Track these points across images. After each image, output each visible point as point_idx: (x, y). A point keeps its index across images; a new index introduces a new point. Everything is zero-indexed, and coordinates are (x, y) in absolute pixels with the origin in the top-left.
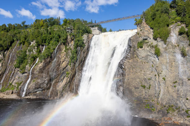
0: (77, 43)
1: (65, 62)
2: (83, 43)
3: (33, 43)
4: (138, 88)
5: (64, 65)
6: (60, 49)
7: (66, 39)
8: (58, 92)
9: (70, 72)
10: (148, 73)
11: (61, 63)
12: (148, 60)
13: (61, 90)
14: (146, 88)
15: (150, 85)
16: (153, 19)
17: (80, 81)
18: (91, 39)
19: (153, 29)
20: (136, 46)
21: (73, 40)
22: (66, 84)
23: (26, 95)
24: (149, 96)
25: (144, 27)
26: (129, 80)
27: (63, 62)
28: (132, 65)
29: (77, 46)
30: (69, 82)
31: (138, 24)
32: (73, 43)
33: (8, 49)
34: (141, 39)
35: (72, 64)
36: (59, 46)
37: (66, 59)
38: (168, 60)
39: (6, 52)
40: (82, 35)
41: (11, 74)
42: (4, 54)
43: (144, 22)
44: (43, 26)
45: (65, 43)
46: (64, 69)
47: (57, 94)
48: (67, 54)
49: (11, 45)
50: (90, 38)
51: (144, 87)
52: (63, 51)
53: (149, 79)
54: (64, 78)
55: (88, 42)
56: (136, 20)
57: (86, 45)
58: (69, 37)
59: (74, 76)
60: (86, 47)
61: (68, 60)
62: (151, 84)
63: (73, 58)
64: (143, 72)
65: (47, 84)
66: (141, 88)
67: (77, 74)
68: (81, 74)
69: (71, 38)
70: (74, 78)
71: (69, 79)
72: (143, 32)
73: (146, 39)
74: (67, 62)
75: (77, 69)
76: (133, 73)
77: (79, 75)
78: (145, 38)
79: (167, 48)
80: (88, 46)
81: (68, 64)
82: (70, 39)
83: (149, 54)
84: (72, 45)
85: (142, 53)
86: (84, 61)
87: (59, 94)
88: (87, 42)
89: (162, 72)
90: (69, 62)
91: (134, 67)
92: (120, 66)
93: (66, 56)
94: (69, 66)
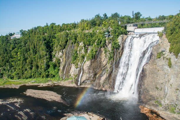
0: (113, 46)
1: (105, 61)
2: (118, 45)
3: (81, 44)
5: (104, 63)
6: (100, 51)
8: (101, 84)
9: (109, 70)
11: (102, 62)
12: (164, 68)
13: (103, 82)
14: (159, 89)
15: (162, 88)
17: (116, 76)
19: (170, 43)
20: (156, 55)
22: (106, 78)
23: (80, 85)
24: (160, 95)
26: (148, 82)
28: (152, 71)
29: (113, 48)
30: (108, 77)
32: (110, 45)
33: (64, 48)
35: (110, 63)
36: (100, 49)
38: (176, 72)
39: (64, 50)
40: (117, 38)
41: (69, 68)
42: (63, 52)
45: (105, 45)
46: (104, 67)
47: (100, 85)
48: (106, 55)
49: (66, 45)
50: (124, 40)
52: (103, 53)
53: (162, 84)
54: (104, 74)
55: (123, 43)
57: (121, 46)
58: (107, 41)
59: (112, 72)
62: (163, 87)
63: (111, 57)
64: (158, 78)
65: (93, 78)
66: (155, 89)
68: (118, 71)
69: (109, 42)
70: (112, 74)
71: (108, 75)
72: (163, 44)
75: (114, 67)
76: (151, 77)
77: (115, 71)
78: (163, 50)
79: (177, 62)
80: (122, 47)
81: (107, 63)
82: (108, 43)
84: (110, 47)
89: (171, 79)
90: (108, 61)
91: (153, 73)
93: (106, 57)
94: (108, 64)
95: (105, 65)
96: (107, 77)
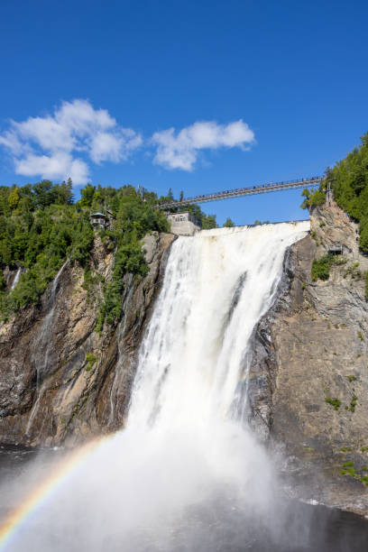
0: (122, 260)
1: (84, 320)
2: (142, 261)
4: (317, 408)
5: (79, 329)
6: (67, 281)
7: (90, 247)
8: (59, 421)
9: (100, 355)
10: (347, 357)
11: (71, 324)
12: (347, 316)
13: (69, 413)
14: (342, 408)
15: (355, 399)
16: (358, 192)
17: (129, 383)
18: (168, 251)
19: (357, 221)
20: (308, 272)
21: (110, 251)
22: (85, 394)
24: (353, 434)
25: (331, 216)
26: (286, 380)
27: (78, 320)
28: (297, 333)
29: (123, 271)
30: (95, 387)
31: (313, 205)
32: (110, 259)
34: (322, 252)
35: (105, 327)
36: (65, 269)
37: (87, 313)
40: (140, 237)
43: (329, 199)
44: (16, 206)
45: (86, 259)
46: (78, 344)
47: (55, 426)
48: (90, 297)
50: (166, 247)
51: (336, 404)
52: (78, 286)
53: (352, 379)
54: (78, 374)
55: (160, 257)
56: (306, 193)
57: (153, 267)
58: (98, 242)
59: (111, 366)
60: (152, 274)
61: (93, 313)
62: (358, 394)
63: (108, 309)
64: (331, 356)
65: (22, 394)
66: (325, 406)
67: (120, 362)
68: (136, 360)
69: (106, 246)
70: (112, 374)
71: (93, 378)
72: (329, 232)
73: (338, 253)
74: (90, 323)
75: (121, 344)
76: (299, 357)
77: (126, 363)
78: (334, 248)
80: (159, 271)
81: (93, 327)
82: (102, 249)
83: (348, 297)
84: (107, 266)
85: (328, 293)
86: (146, 318)
87: (59, 428)
88: (156, 257)
90: (96, 320)
91: (303, 338)
92: (260, 335)
93: (88, 302)
94: (95, 335)
95: (83, 335)
96: (90, 386)
